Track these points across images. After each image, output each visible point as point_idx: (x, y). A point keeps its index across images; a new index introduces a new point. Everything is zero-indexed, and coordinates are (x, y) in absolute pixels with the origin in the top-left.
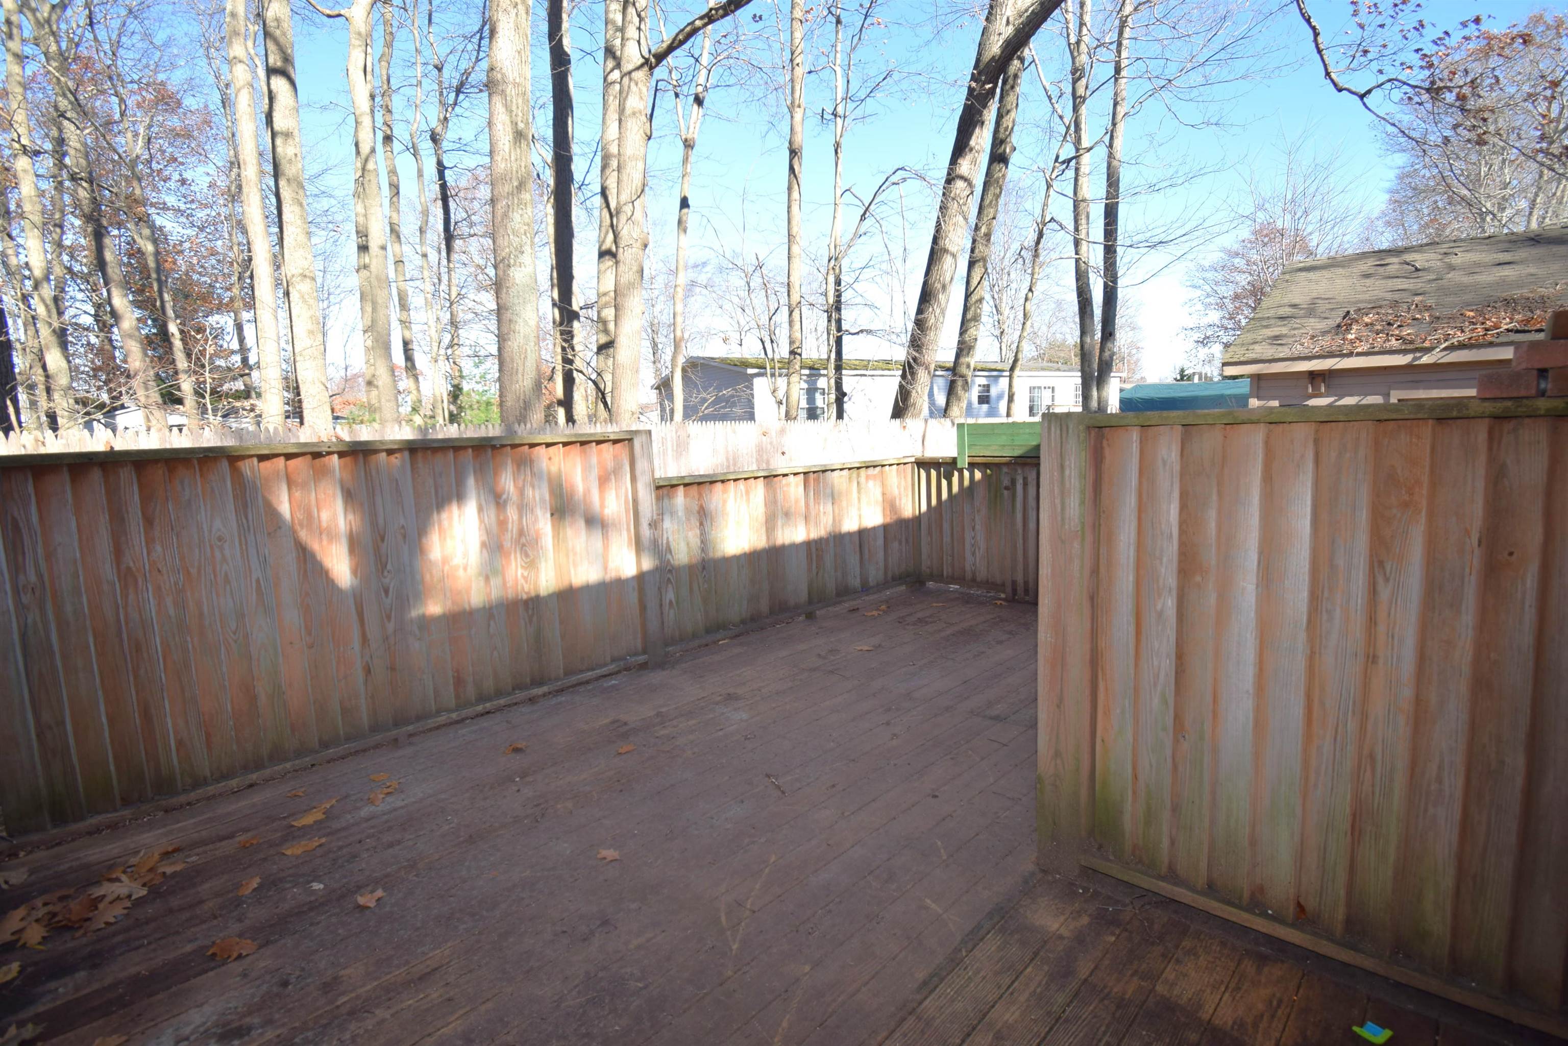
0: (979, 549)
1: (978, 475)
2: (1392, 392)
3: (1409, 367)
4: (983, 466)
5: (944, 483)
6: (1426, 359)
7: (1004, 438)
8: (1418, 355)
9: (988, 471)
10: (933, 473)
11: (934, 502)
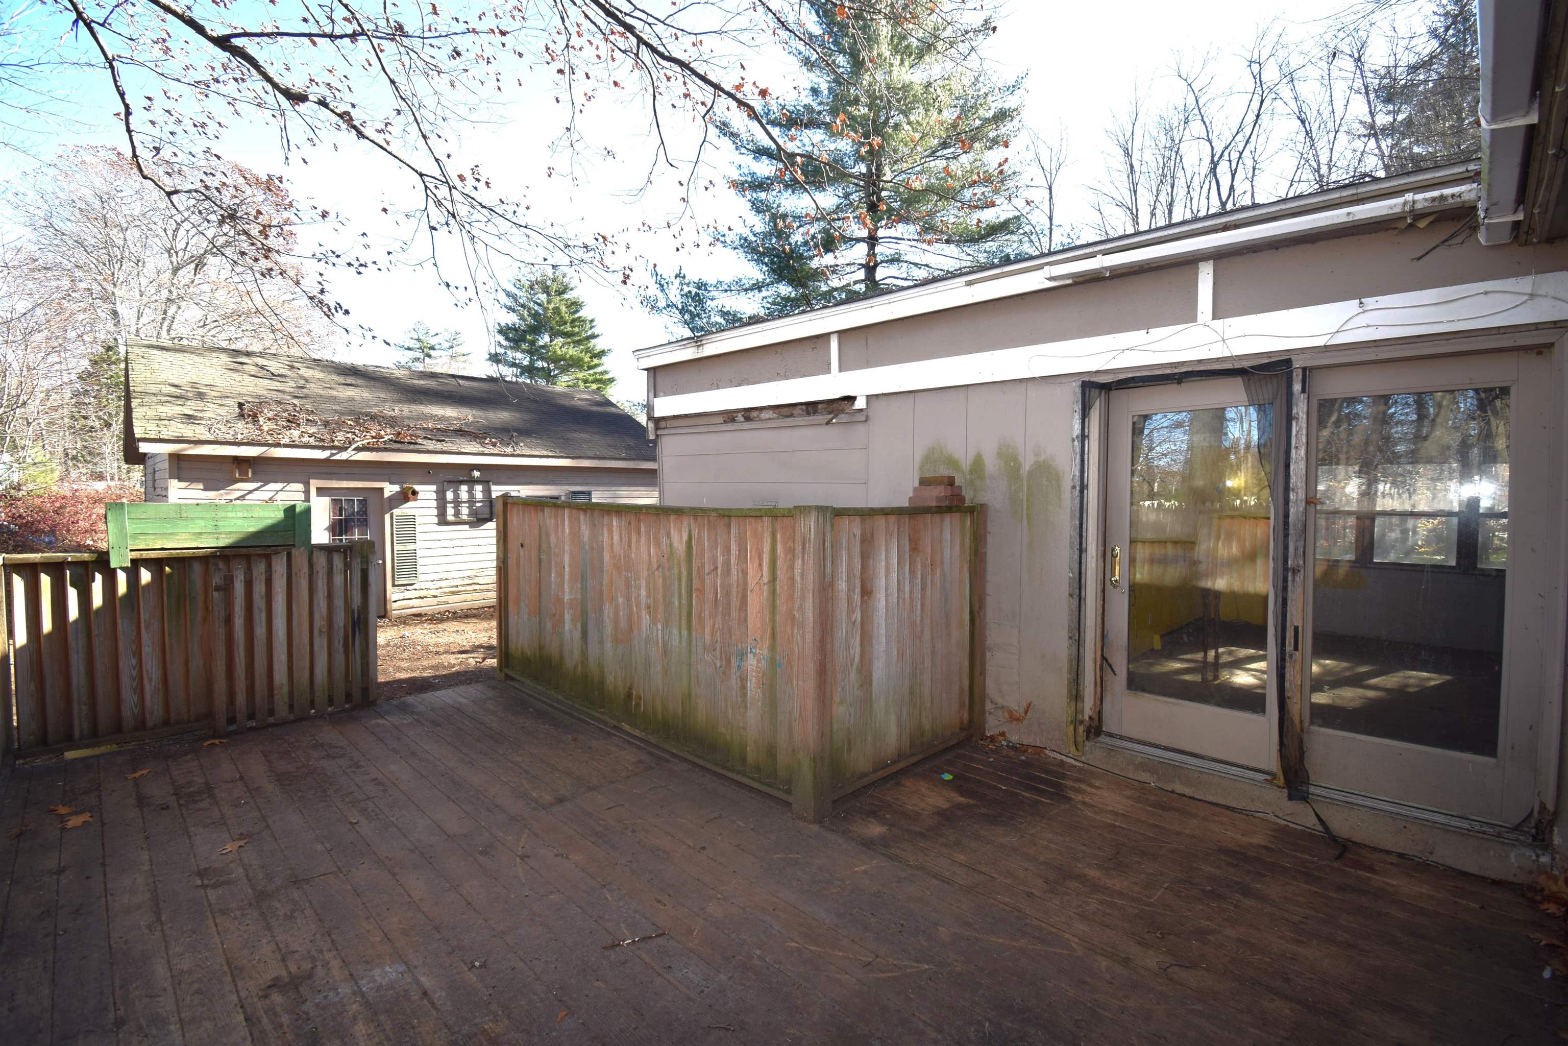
0: (150, 680)
1: (146, 576)
2: (312, 481)
3: (327, 461)
4: (155, 564)
5: (72, 594)
6: (343, 456)
7: (202, 523)
8: (334, 452)
9: (167, 569)
10: (45, 581)
11: (47, 625)
